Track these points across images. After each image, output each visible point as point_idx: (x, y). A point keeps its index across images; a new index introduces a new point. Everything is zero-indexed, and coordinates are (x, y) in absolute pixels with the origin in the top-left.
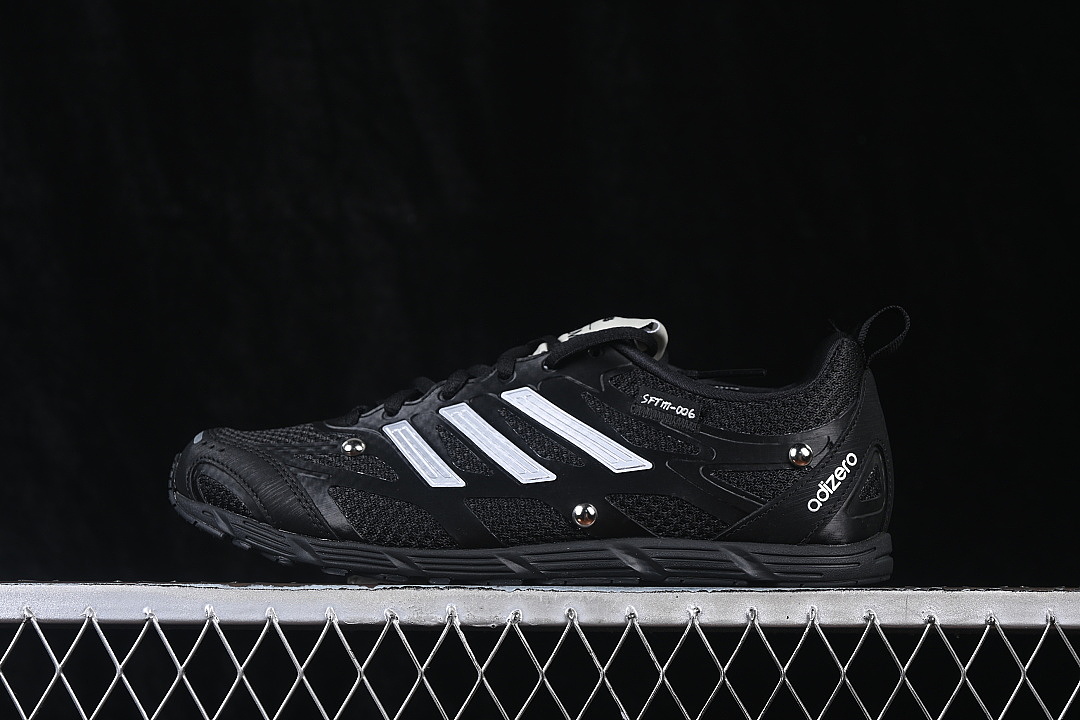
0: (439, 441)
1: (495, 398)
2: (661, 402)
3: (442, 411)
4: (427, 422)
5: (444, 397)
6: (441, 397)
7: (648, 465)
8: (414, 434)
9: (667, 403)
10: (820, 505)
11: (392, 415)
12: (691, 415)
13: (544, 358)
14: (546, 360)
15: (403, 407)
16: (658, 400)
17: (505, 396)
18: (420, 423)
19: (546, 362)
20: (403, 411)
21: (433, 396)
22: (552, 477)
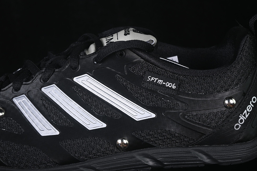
0: (43, 107)
1: (70, 81)
2: (157, 80)
3: (43, 89)
4: (36, 96)
5: (43, 81)
6: (42, 80)
7: (153, 116)
8: (30, 103)
9: (160, 81)
10: (240, 126)
11: (17, 91)
12: (174, 87)
13: (94, 57)
14: (95, 58)
15: (23, 86)
16: (156, 79)
17: (75, 79)
18: (32, 96)
19: (95, 59)
20: (23, 88)
21: (37, 80)
22: (105, 125)
